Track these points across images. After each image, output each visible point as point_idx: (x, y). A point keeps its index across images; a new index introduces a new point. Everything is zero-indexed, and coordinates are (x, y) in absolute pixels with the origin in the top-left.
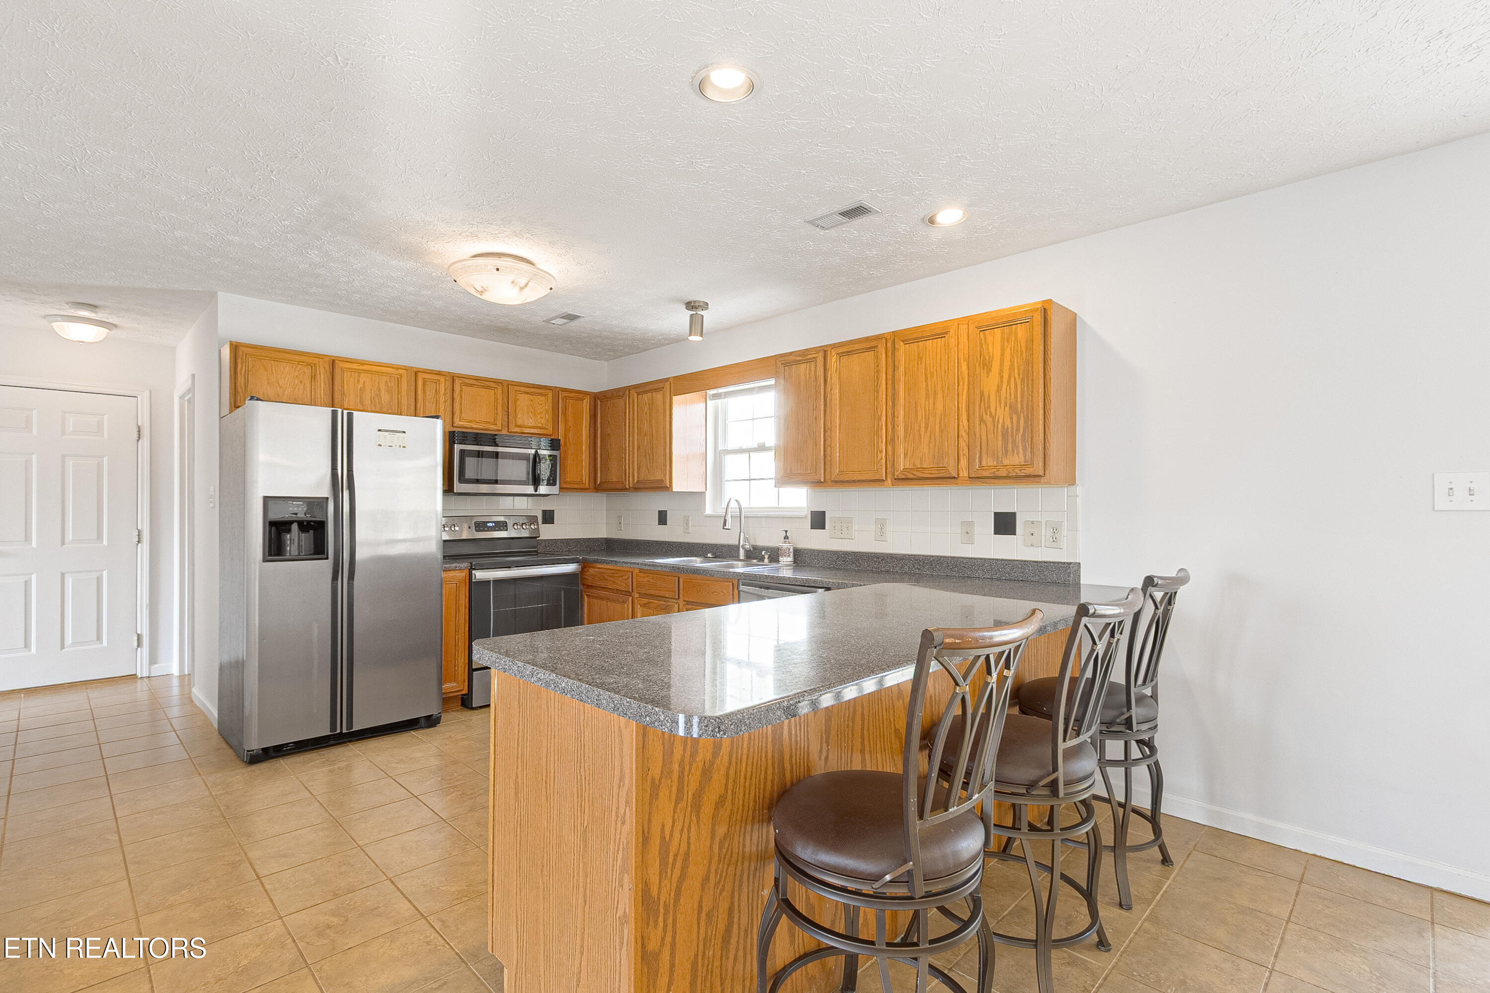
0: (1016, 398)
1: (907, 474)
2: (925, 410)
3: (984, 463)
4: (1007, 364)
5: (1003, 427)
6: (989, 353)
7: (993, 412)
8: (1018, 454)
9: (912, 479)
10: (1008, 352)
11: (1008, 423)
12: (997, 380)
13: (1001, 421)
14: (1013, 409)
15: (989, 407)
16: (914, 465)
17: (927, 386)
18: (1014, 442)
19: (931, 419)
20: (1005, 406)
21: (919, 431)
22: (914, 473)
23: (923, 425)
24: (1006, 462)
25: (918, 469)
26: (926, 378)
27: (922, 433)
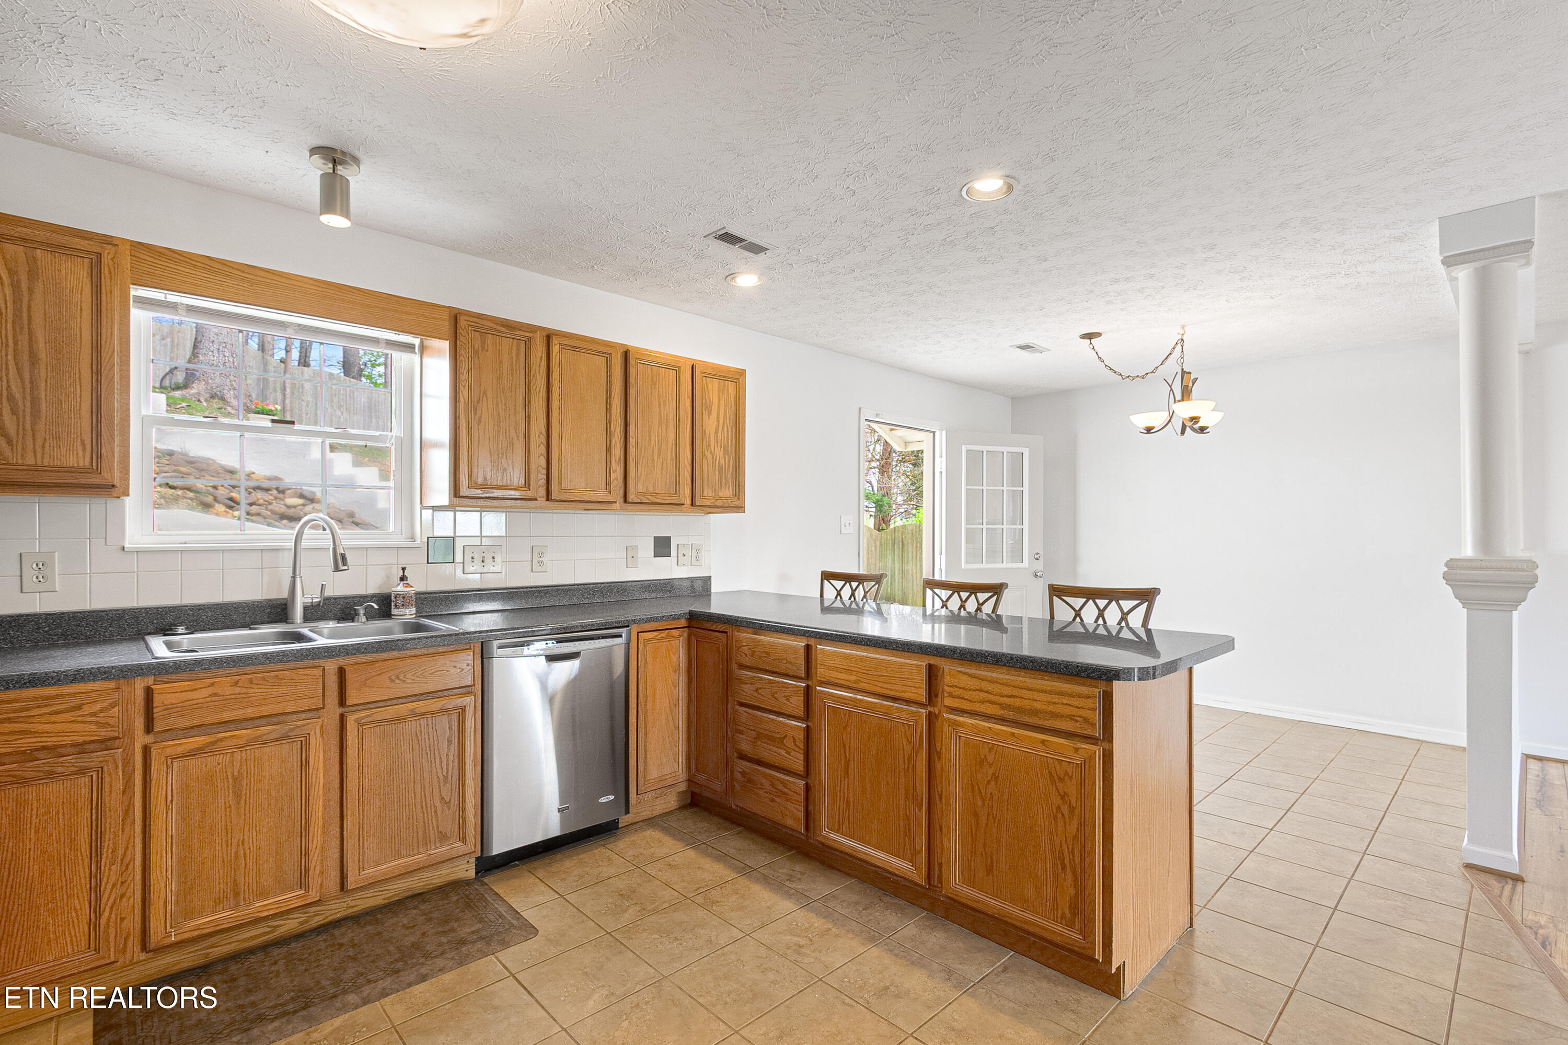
0: (728, 441)
1: (642, 497)
2: (658, 435)
3: (706, 494)
4: (722, 411)
5: (719, 463)
6: (709, 398)
7: (713, 450)
8: (729, 488)
9: (646, 503)
10: (722, 402)
11: (722, 461)
12: (715, 423)
13: (718, 459)
14: (726, 452)
15: (710, 446)
16: (647, 489)
17: (660, 410)
18: (726, 477)
19: (664, 446)
20: (721, 447)
21: (653, 455)
22: (649, 497)
23: (656, 451)
24: (721, 494)
25: (652, 494)
26: (659, 406)
27: (655, 458)
